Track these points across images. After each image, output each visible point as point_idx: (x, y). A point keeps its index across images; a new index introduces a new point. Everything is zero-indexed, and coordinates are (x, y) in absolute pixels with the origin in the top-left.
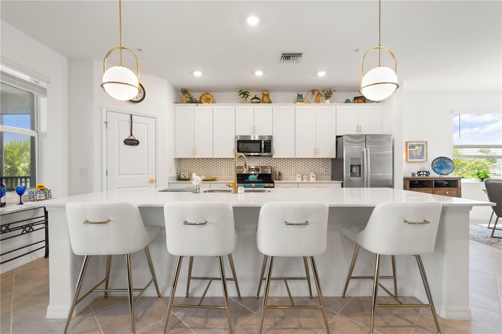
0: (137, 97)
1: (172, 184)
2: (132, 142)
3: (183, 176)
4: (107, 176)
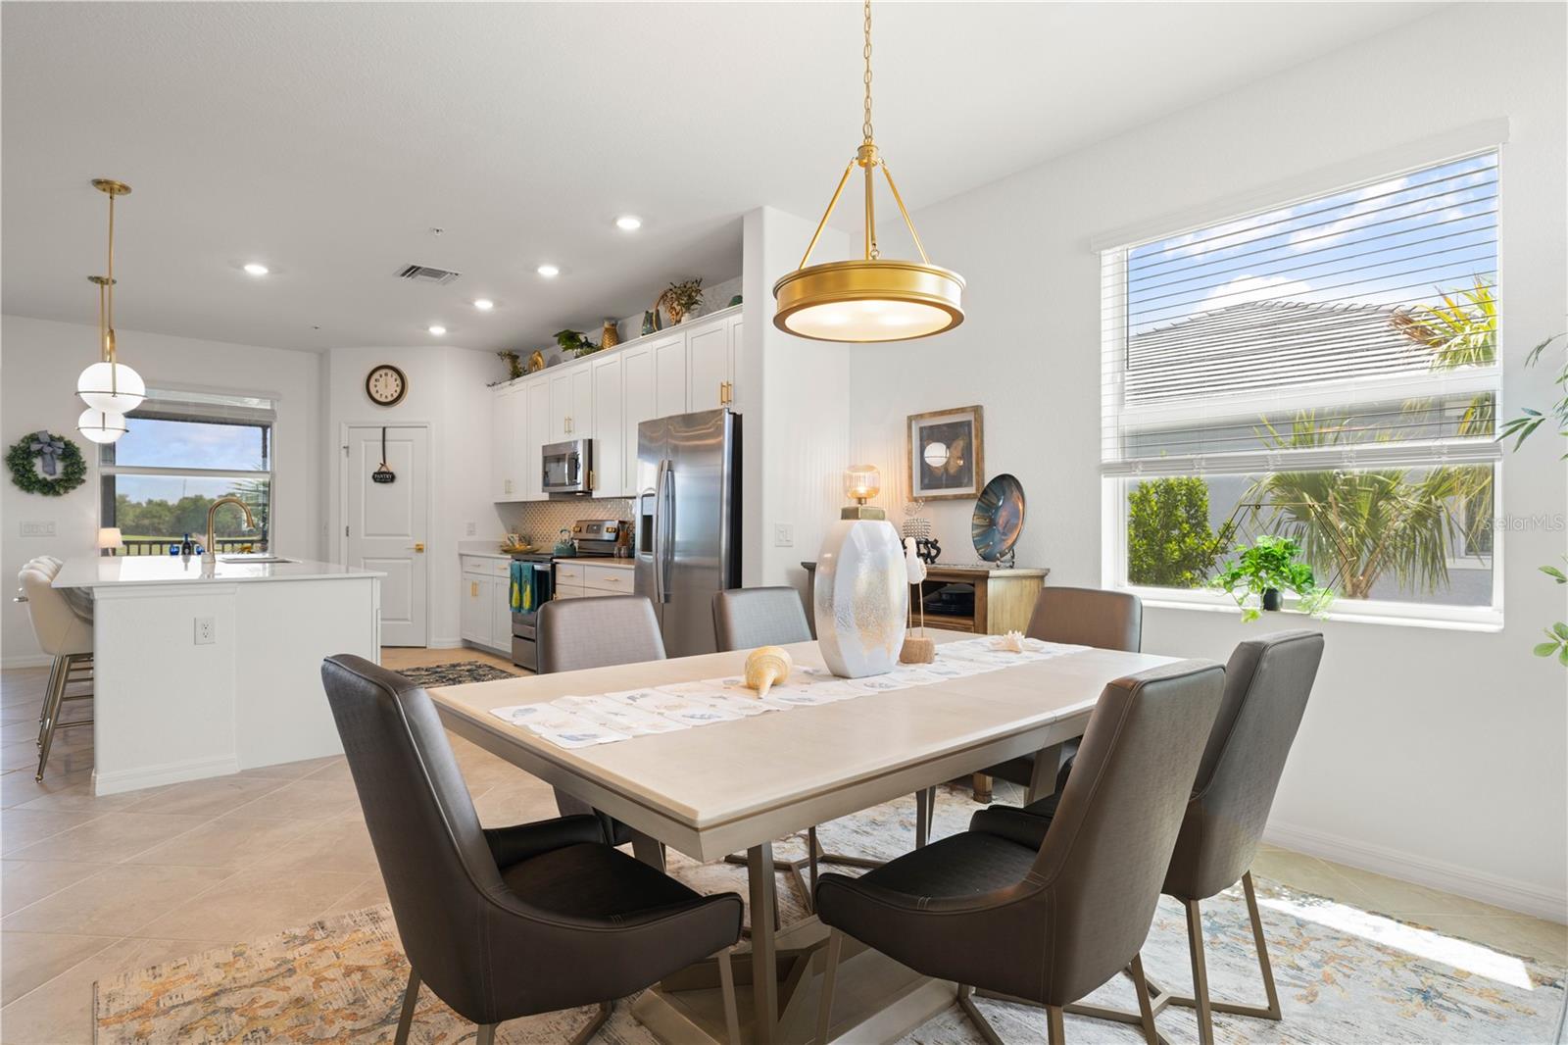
0: (392, 395)
1: (467, 558)
2: (384, 476)
4: (348, 536)
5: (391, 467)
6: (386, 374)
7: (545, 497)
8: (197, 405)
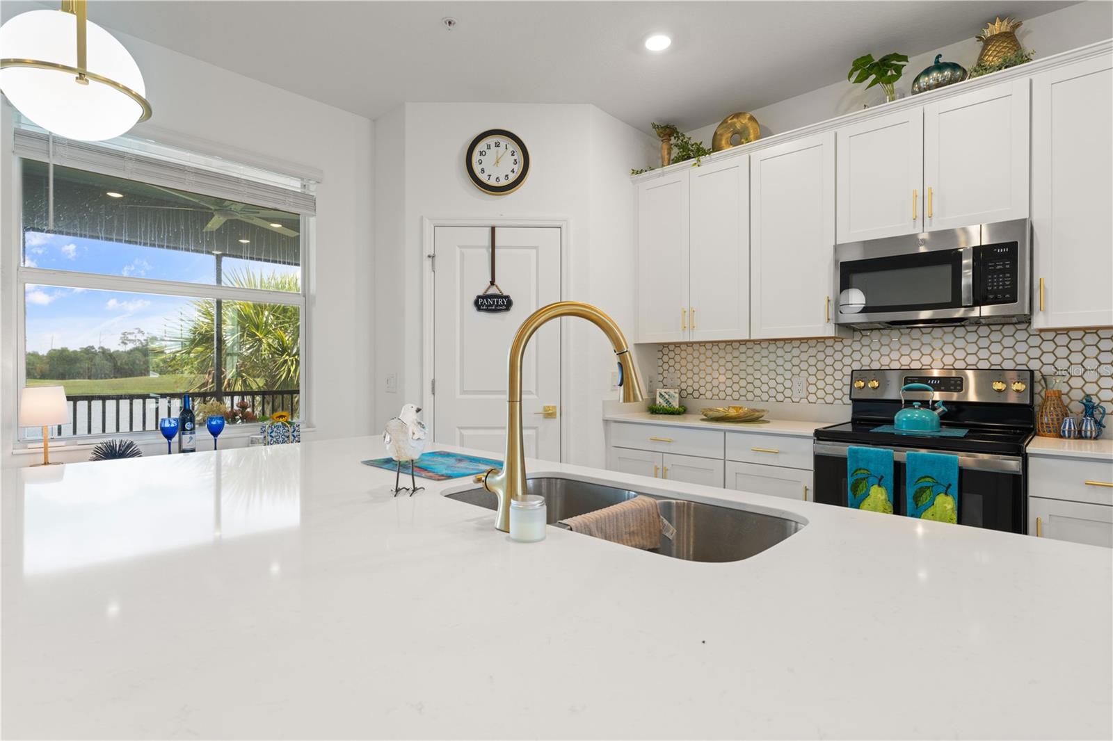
0: (507, 176)
1: (613, 425)
2: (494, 301)
3: (662, 401)
4: (434, 394)
5: (505, 286)
6: (497, 145)
7: (830, 331)
8: (198, 173)
